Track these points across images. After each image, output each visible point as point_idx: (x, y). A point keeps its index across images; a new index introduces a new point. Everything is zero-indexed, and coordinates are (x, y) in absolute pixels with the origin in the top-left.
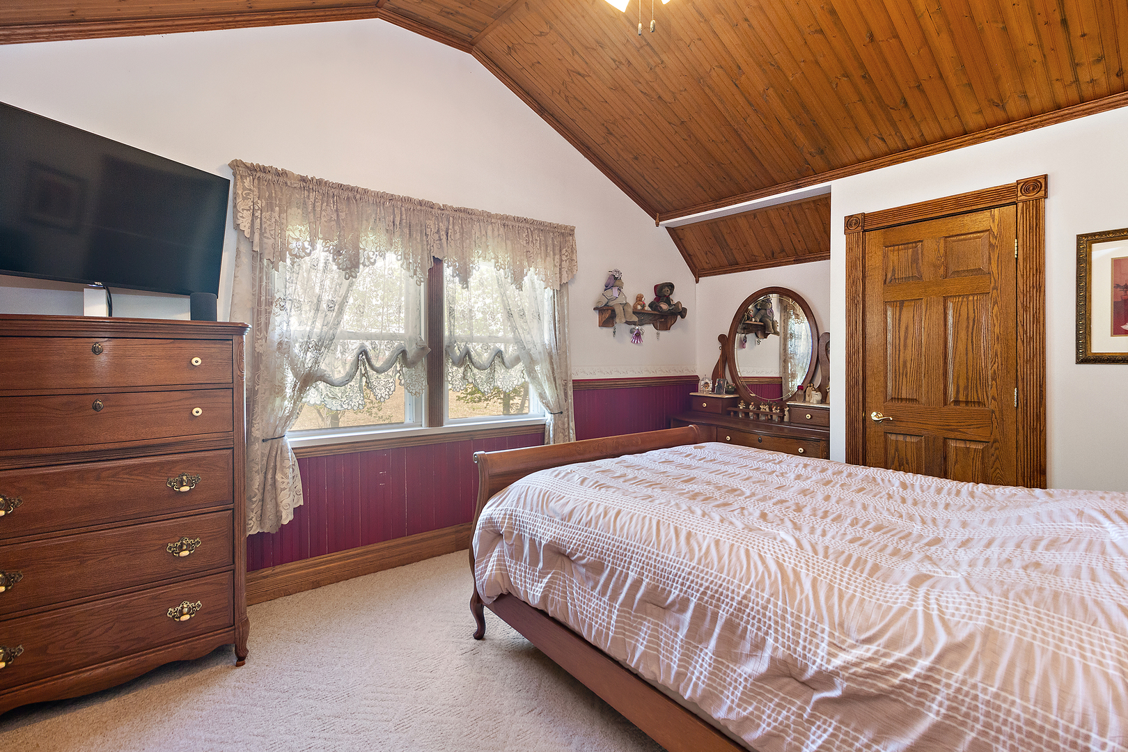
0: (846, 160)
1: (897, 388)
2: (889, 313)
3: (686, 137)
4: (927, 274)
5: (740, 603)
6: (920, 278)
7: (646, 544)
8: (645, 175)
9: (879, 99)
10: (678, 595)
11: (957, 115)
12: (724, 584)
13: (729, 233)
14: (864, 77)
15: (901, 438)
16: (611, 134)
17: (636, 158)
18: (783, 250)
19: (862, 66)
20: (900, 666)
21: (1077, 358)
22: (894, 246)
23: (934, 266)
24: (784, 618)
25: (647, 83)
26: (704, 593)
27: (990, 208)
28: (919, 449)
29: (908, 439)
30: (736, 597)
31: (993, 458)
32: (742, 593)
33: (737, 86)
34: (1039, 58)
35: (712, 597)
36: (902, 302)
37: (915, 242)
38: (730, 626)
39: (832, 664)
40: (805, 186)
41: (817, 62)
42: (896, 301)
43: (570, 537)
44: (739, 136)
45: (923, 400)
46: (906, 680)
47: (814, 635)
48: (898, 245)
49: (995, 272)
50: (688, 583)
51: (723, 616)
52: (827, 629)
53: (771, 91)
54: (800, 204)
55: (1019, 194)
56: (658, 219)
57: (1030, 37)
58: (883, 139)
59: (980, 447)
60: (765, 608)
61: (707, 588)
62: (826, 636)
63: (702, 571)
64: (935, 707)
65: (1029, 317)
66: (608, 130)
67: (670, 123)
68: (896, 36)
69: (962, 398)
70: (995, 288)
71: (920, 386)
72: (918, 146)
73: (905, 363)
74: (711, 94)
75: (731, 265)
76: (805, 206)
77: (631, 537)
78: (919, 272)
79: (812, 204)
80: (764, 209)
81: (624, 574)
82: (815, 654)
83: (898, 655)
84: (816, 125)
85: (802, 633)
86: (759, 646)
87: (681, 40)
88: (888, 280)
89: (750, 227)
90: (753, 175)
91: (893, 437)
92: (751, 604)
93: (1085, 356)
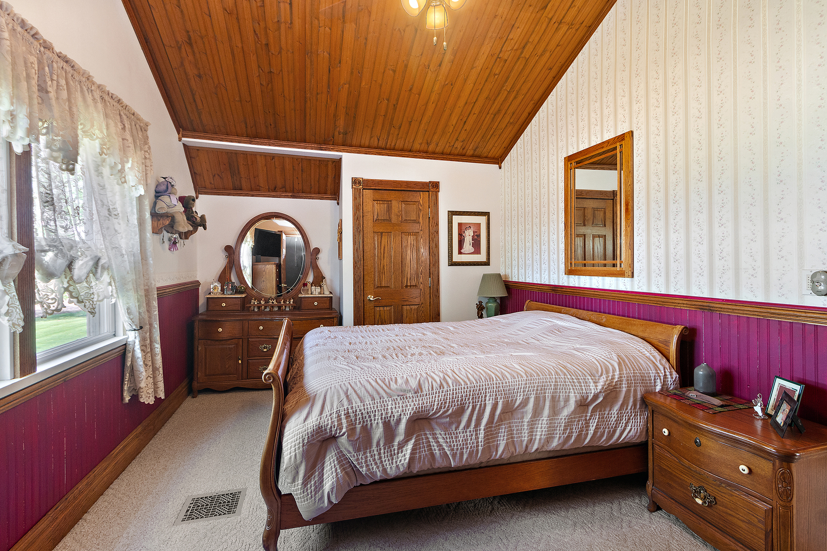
0: (354, 143)
1: (380, 280)
2: (376, 238)
3: (264, 83)
4: (394, 219)
5: (555, 385)
6: (390, 221)
7: (491, 380)
8: (197, 93)
9: (392, 119)
10: (523, 398)
11: (413, 142)
12: (544, 380)
13: (245, 165)
14: (394, 105)
15: (382, 308)
16: (190, 44)
17: (200, 76)
18: (284, 187)
19: (398, 100)
20: (613, 379)
21: (449, 264)
22: (378, 201)
23: (397, 215)
24: (574, 382)
25: (266, 28)
26: (537, 390)
27: (419, 191)
28: (390, 313)
29: (385, 308)
30: (552, 384)
31: (421, 312)
32: (554, 380)
33: (329, 72)
34: (451, 131)
35: (542, 389)
36: (382, 233)
37: (388, 201)
38: (553, 398)
39: (598, 389)
40: (325, 150)
41: (381, 86)
42: (379, 232)
43: (430, 401)
44: (306, 102)
45: (393, 286)
46: (616, 382)
47: (586, 382)
48: (380, 201)
49: (421, 222)
50: (527, 389)
51: (548, 395)
52: (589, 378)
53: (347, 86)
54: (310, 160)
55: (430, 188)
56: (181, 134)
57: (454, 123)
58: (379, 140)
59: (416, 307)
60: (565, 382)
61: (538, 386)
62: (591, 381)
63: (531, 380)
64: (624, 386)
65: (434, 245)
66: (190, 38)
67: (259, 67)
68: (419, 95)
69: (409, 284)
70: (421, 230)
71: (391, 279)
72: (390, 149)
73: (384, 266)
74: (308, 65)
75: (235, 189)
76: (312, 162)
77: (479, 381)
78: (390, 217)
79: (318, 162)
80: (283, 156)
81: (483, 405)
82: (590, 390)
83: (611, 374)
84: (354, 117)
85: (582, 384)
86: (567, 400)
87: (318, 20)
88: (374, 220)
89: (266, 165)
90: (294, 130)
91: (378, 309)
92: (559, 383)
93: (452, 263)
